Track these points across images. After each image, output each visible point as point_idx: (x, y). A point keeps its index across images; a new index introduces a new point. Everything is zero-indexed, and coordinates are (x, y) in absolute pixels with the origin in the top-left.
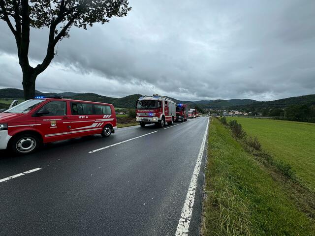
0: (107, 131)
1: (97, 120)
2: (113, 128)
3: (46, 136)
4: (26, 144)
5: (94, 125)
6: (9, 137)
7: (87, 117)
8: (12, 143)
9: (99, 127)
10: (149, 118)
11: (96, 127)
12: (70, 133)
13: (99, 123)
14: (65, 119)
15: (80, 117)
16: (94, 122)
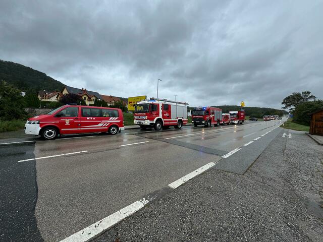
0: (114, 130)
1: (103, 121)
2: (120, 128)
3: (62, 130)
4: (50, 134)
5: (100, 125)
6: (40, 128)
7: (94, 118)
8: (42, 132)
9: (105, 126)
10: (142, 121)
11: (102, 127)
12: (79, 129)
13: (104, 123)
14: (77, 119)
15: (88, 118)
16: (100, 123)
